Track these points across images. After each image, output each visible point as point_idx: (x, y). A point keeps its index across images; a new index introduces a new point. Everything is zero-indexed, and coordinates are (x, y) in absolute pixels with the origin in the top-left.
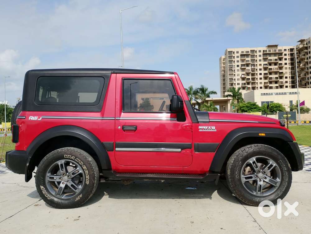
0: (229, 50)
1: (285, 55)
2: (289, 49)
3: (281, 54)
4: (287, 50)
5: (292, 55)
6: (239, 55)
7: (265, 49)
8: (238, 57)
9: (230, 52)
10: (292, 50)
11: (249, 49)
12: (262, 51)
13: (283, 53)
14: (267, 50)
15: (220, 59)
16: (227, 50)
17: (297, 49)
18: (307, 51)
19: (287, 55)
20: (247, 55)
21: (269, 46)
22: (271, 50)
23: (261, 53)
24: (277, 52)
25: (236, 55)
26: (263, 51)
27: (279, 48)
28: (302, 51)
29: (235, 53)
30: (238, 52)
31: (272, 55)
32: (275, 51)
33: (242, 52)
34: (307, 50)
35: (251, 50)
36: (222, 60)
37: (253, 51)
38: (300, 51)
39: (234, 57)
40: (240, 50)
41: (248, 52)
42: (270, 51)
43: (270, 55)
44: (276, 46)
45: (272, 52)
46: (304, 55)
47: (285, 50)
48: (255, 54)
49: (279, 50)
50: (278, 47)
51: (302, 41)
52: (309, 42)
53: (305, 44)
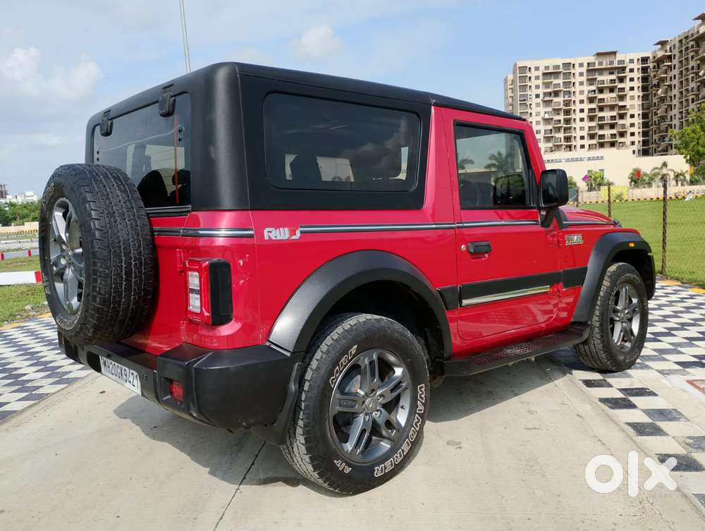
0: (520, 64)
1: (632, 70)
2: (638, 59)
3: (623, 69)
4: (636, 61)
5: (644, 70)
6: (539, 73)
7: (592, 59)
8: (537, 78)
9: (523, 69)
10: (644, 60)
11: (560, 62)
12: (586, 65)
13: (626, 67)
14: (594, 63)
15: (506, 80)
16: (516, 65)
17: (654, 57)
18: (670, 64)
19: (636, 70)
20: (556, 74)
21: (599, 54)
22: (604, 62)
23: (584, 69)
24: (616, 65)
25: (533, 74)
26: (588, 64)
27: (619, 57)
28: (663, 62)
29: (533, 69)
30: (537, 69)
31: (604, 72)
32: (612, 63)
33: (547, 68)
34: (671, 62)
35: (563, 64)
36: (509, 83)
37: (567, 65)
38: (659, 62)
39: (530, 78)
40: (542, 64)
41: (558, 67)
42: (601, 63)
43: (601, 71)
44: (614, 53)
45: (604, 67)
46: (666, 72)
47: (632, 61)
48: (573, 71)
49: (622, 62)
50: (617, 55)
51: (663, 43)
52: (674, 45)
53: (668, 49)
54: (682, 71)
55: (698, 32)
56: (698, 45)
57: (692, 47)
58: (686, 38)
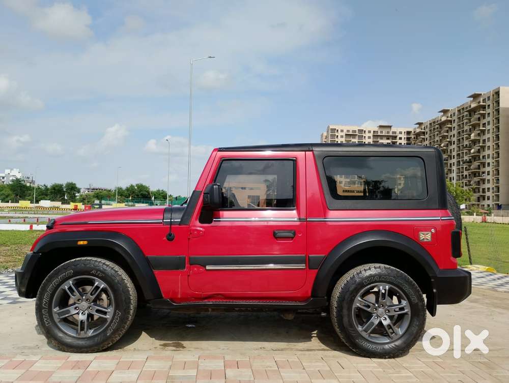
0: (331, 127)
1: (400, 138)
2: (405, 132)
3: (396, 137)
4: (403, 133)
5: (408, 139)
6: (343, 134)
7: (376, 129)
8: (342, 137)
9: (333, 130)
10: (409, 133)
11: (356, 128)
12: (372, 132)
13: (397, 136)
14: (378, 131)
15: (322, 135)
16: (329, 127)
17: (415, 132)
19: (403, 139)
20: (354, 136)
21: (381, 127)
22: (384, 131)
23: (371, 135)
24: (391, 134)
25: (340, 134)
26: (374, 131)
27: (393, 129)
29: (339, 131)
30: (342, 131)
31: (384, 138)
32: (388, 132)
33: (348, 131)
35: (359, 130)
36: (324, 137)
37: (361, 131)
38: (418, 135)
39: (337, 136)
40: (345, 128)
41: (355, 131)
42: (382, 132)
43: (382, 137)
44: (390, 127)
45: (384, 134)
47: (401, 133)
48: (364, 135)
49: (394, 132)
50: (392, 128)
51: (420, 124)
52: (427, 126)
53: (423, 128)
54: (431, 142)
55: (441, 120)
56: (441, 128)
57: (437, 128)
58: (434, 122)
